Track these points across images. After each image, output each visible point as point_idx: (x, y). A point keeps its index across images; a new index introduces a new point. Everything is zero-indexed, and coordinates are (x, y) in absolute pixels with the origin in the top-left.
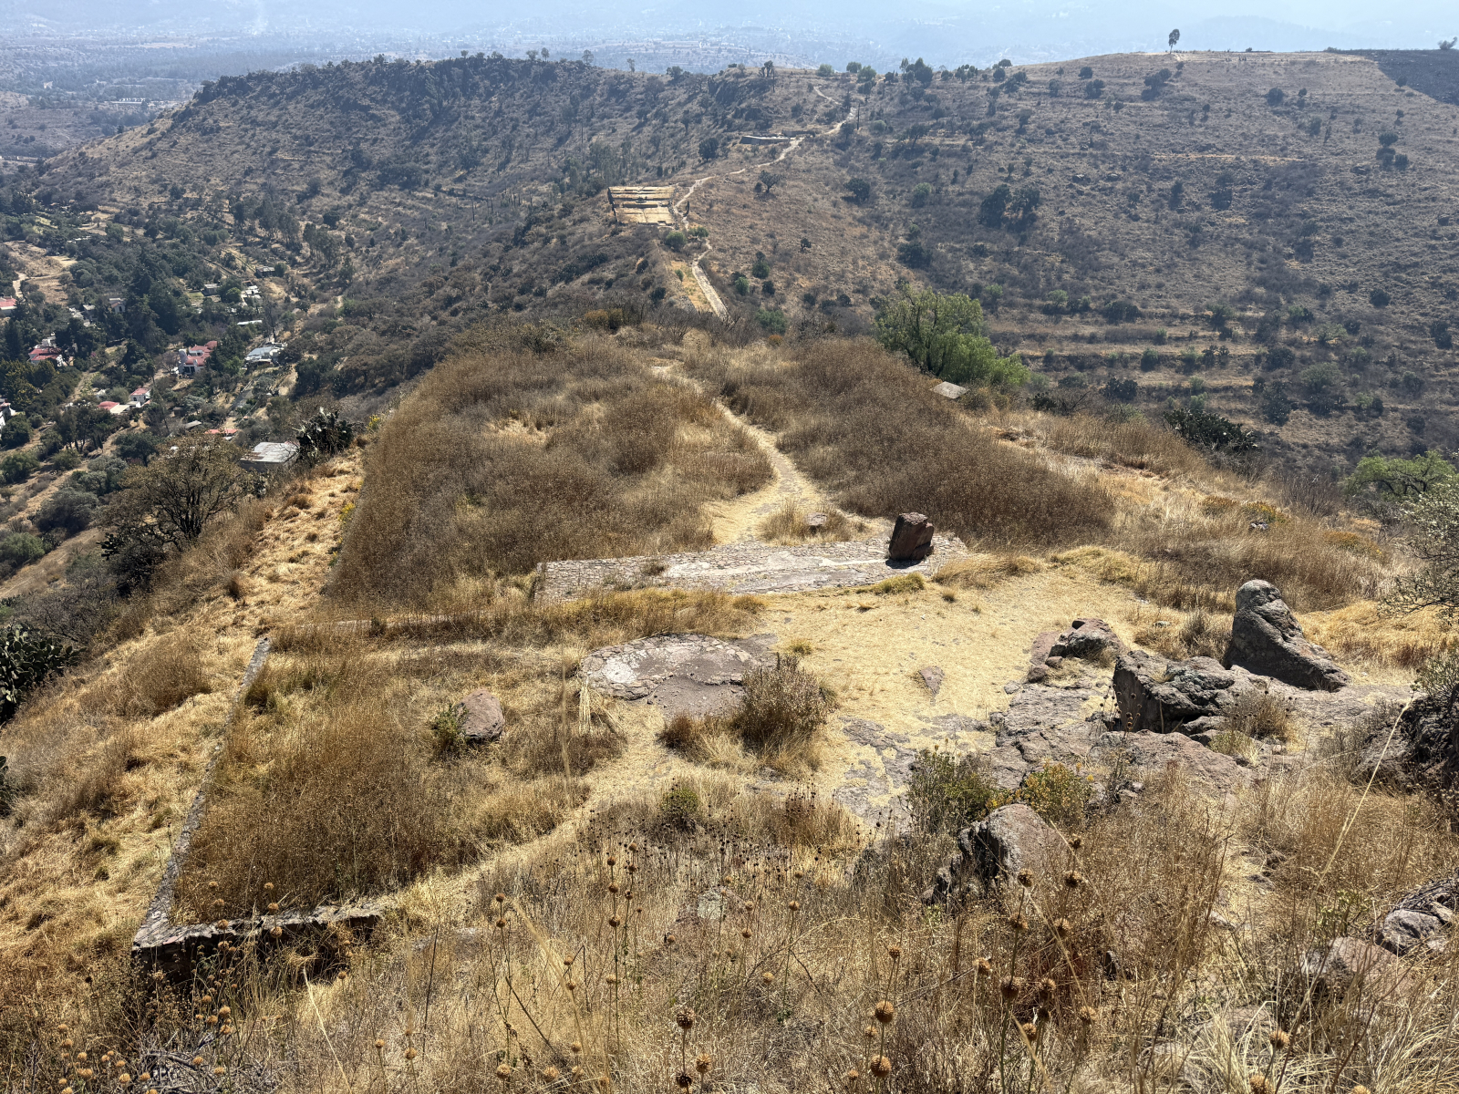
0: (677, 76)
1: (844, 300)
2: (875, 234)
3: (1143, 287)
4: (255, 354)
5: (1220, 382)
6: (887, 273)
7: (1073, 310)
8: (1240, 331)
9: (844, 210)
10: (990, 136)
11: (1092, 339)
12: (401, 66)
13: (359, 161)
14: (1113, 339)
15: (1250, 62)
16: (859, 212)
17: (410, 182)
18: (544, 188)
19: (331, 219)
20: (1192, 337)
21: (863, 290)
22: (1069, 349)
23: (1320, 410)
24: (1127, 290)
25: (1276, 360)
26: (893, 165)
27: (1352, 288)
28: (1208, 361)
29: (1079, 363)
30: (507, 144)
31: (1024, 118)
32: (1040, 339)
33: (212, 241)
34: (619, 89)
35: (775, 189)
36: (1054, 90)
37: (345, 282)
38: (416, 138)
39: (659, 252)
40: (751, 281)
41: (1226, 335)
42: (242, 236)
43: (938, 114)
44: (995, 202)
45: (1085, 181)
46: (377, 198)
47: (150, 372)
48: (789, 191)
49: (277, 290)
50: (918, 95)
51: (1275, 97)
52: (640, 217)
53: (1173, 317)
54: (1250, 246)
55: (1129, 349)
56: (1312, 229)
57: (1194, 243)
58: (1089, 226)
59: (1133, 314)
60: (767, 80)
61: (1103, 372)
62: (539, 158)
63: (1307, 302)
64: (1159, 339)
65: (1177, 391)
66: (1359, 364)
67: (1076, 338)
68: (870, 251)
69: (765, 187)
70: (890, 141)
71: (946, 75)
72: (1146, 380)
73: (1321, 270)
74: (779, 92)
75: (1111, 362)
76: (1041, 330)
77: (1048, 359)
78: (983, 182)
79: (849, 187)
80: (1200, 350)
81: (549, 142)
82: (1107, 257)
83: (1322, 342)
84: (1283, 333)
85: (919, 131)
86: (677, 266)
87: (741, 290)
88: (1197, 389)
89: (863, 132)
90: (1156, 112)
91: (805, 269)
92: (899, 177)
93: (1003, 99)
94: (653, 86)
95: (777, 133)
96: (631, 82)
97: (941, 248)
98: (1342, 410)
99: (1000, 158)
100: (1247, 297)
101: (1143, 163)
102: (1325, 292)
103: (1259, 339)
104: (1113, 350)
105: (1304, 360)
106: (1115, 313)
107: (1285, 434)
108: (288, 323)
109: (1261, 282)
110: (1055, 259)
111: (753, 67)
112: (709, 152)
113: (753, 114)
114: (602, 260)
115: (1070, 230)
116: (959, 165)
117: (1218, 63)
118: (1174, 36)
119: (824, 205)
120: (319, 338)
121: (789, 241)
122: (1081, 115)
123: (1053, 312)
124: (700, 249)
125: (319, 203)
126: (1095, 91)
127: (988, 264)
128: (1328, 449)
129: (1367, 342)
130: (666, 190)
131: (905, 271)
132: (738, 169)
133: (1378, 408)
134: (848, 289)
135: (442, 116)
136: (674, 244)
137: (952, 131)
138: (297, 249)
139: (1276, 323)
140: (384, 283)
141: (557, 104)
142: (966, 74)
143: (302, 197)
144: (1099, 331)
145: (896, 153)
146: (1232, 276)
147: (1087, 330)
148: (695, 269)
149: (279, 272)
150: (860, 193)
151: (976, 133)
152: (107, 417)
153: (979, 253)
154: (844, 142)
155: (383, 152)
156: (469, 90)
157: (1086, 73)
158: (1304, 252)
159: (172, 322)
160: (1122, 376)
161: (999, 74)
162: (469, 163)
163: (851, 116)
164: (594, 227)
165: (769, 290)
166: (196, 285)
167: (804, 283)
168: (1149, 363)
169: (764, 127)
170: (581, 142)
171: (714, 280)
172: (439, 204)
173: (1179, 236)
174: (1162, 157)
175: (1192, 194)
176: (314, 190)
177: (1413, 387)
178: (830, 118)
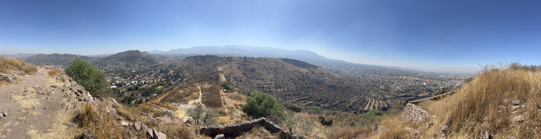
0: (224, 57)
1: (237, 78)
2: (241, 72)
3: (265, 77)
4: (184, 80)
5: (272, 86)
6: (241, 75)
7: (259, 79)
8: (273, 81)
9: (238, 69)
10: (251, 63)
11: (260, 82)
12: (202, 56)
13: (197, 64)
14: (262, 82)
15: (272, 58)
16: (239, 70)
17: (201, 65)
18: (212, 66)
19: (193, 69)
20: (269, 82)
21: (239, 77)
22: (258, 83)
23: (280, 88)
24: (263, 77)
25: (276, 84)
26: (243, 66)
27: (282, 77)
28: (271, 84)
29: (259, 84)
30: (209, 62)
31: (254, 62)
32: (256, 82)
33: (184, 70)
34: (219, 58)
35: (232, 67)
36: (257, 60)
37: (193, 74)
38: (202, 62)
39: (220, 73)
40: (228, 76)
41: (272, 81)
42: (186, 69)
43: (247, 61)
44: (252, 69)
45: (260, 68)
46: (198, 67)
47: (176, 80)
48: (233, 67)
49: (188, 74)
50: (245, 59)
51: (274, 61)
52: (219, 69)
53: (267, 80)
54: (274, 74)
55: (264, 83)
56: (278, 72)
57: (269, 73)
58: (260, 72)
59: (264, 80)
60: (232, 58)
61: (261, 85)
62: (212, 64)
63: (278, 78)
64: (266, 82)
65: (268, 87)
66: (283, 84)
67: (259, 82)
68: (240, 73)
69: (230, 67)
70: (242, 63)
71: (248, 58)
72: (265, 86)
73: (279, 76)
74: (233, 59)
75: (262, 84)
76: (256, 81)
77: (256, 84)
78: (251, 67)
79: (238, 67)
80: (270, 83)
81: (213, 62)
82: (261, 74)
83: (280, 82)
84: (277, 81)
85: (245, 63)
86: (221, 74)
87: (227, 77)
88: (270, 87)
89: (240, 62)
90: (265, 62)
91: (234, 75)
92: (243, 67)
93: (252, 60)
94: (222, 58)
95: (232, 62)
96: (220, 57)
97: (247, 73)
98: (282, 88)
99: (252, 65)
100: (274, 78)
101: (264, 66)
102: (280, 78)
103: (275, 82)
104: (262, 83)
105: (278, 84)
106: (262, 80)
107: (277, 91)
108: (188, 77)
109: (275, 77)
110: (257, 74)
111: (231, 56)
112: (226, 64)
113: (230, 61)
114: (215, 73)
115: (258, 72)
116: (249, 66)
117: (270, 58)
118: (266, 56)
119: (236, 69)
120: (190, 79)
121: (232, 72)
122: (259, 62)
123: (257, 79)
124: (224, 72)
125: (193, 67)
126: (260, 60)
127: (251, 75)
128: (281, 92)
129: (283, 82)
130: (221, 67)
131: (243, 75)
132: (228, 65)
133: (285, 87)
134: (237, 77)
135: (204, 60)
136: (221, 72)
137: (248, 63)
138: (190, 71)
139: (276, 80)
140: (196, 74)
141: (214, 59)
142: (250, 58)
143: (192, 67)
144: (261, 81)
145: (243, 64)
146: (272, 76)
147: (260, 81)
148: (223, 74)
149: (188, 73)
150: (239, 68)
151: (250, 63)
152: (172, 84)
153: (250, 74)
154: (238, 63)
155: (199, 63)
156: (207, 58)
157: (259, 58)
158: (278, 74)
159: (179, 76)
160: (263, 86)
161: (252, 58)
162: (206, 64)
163: (239, 61)
164: (214, 70)
165: (230, 77)
166: (182, 73)
167: (233, 76)
168: (265, 84)
169: (231, 62)
170: (216, 62)
171: (224, 76)
172: (203, 67)
173: (268, 73)
174: (266, 66)
175: (268, 69)
176: (193, 66)
177: (287, 85)
178: (237, 61)
